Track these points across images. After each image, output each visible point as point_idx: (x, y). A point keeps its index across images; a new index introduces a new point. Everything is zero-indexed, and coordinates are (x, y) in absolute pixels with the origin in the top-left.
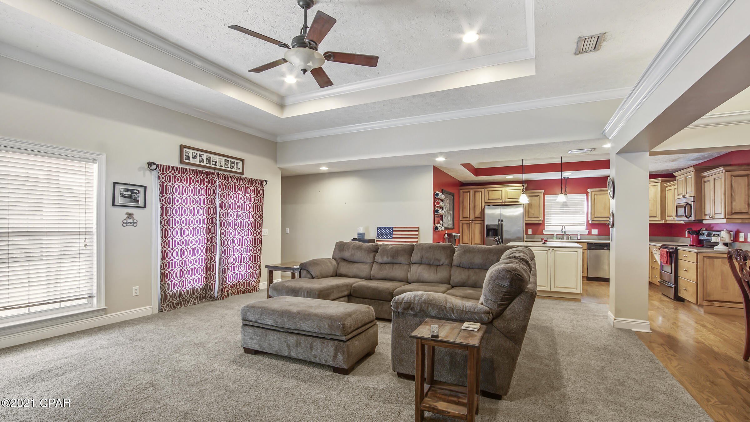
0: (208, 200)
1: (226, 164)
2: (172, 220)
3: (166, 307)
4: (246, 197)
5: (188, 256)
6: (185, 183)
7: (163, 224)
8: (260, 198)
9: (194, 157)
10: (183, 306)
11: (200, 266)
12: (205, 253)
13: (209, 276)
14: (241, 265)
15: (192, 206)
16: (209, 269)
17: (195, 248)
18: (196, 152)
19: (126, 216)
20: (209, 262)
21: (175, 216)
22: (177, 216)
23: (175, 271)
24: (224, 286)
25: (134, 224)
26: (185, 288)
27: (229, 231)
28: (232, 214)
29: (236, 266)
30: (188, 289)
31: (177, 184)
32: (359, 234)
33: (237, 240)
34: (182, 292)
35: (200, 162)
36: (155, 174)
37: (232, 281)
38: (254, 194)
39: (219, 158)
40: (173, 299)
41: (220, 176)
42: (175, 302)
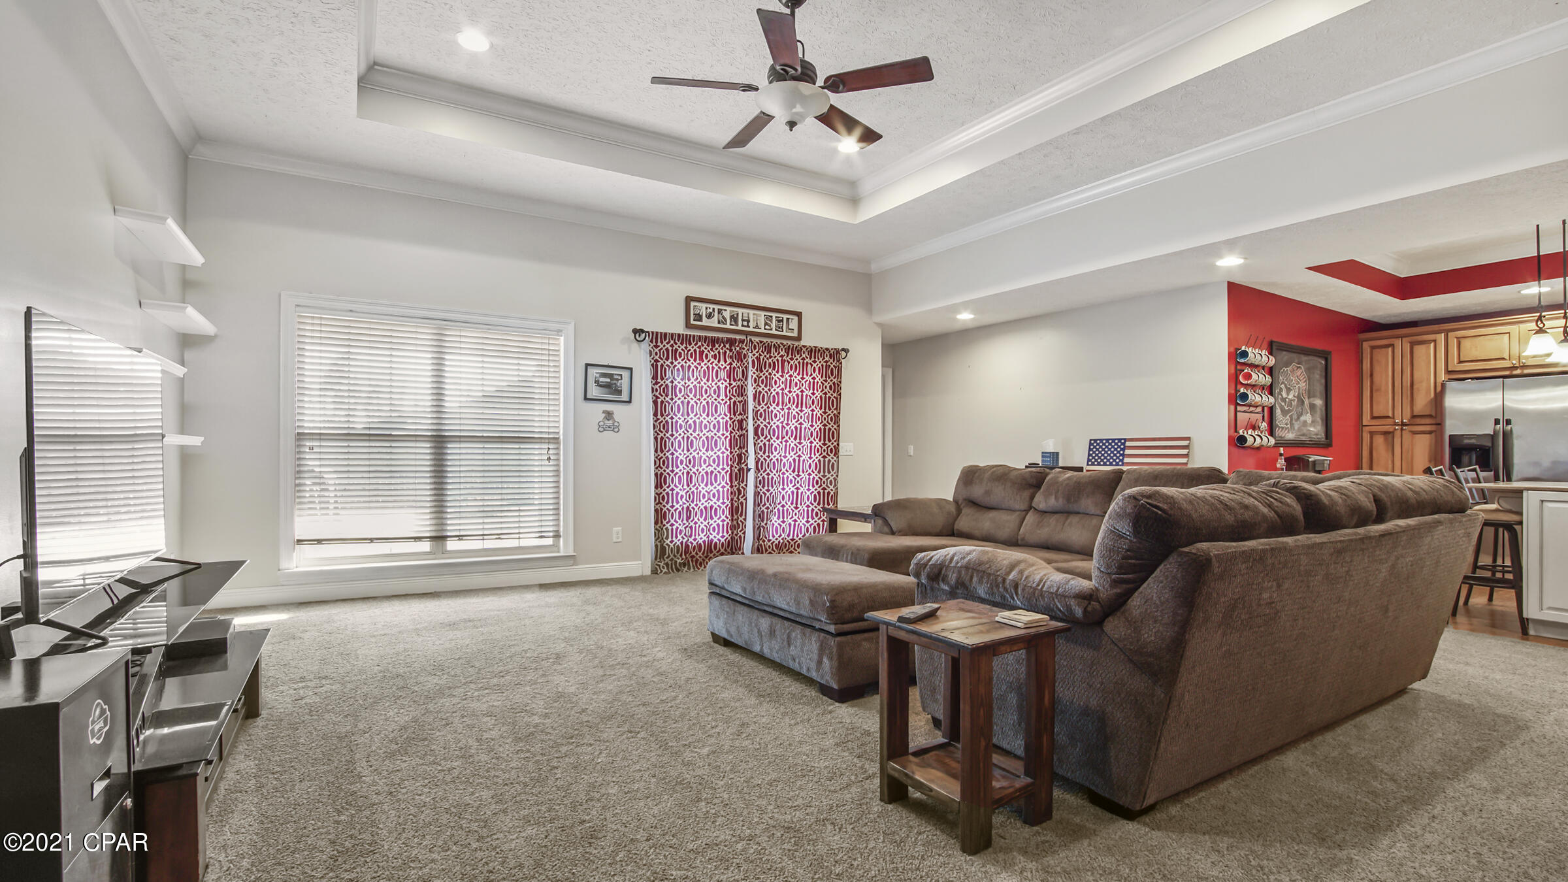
0: (732, 388)
1: (766, 324)
2: (672, 422)
3: (663, 567)
4: (805, 382)
5: (699, 485)
6: (692, 360)
7: (657, 429)
8: (834, 383)
9: (710, 316)
10: (692, 570)
11: (722, 504)
12: (728, 482)
13: (735, 522)
14: (796, 508)
15: (705, 399)
16: (736, 510)
17: (712, 472)
18: (712, 306)
19: (604, 415)
20: (735, 499)
21: (676, 416)
22: (679, 415)
23: (677, 509)
24: (761, 542)
25: (615, 428)
26: (695, 540)
27: (772, 444)
28: (778, 413)
29: (788, 510)
30: (701, 541)
31: (679, 363)
32: (1044, 454)
33: (790, 462)
34: (690, 545)
35: (719, 323)
36: (646, 346)
37: (779, 537)
38: (822, 377)
39: (754, 314)
40: (675, 556)
41: (755, 346)
42: (678, 561)
